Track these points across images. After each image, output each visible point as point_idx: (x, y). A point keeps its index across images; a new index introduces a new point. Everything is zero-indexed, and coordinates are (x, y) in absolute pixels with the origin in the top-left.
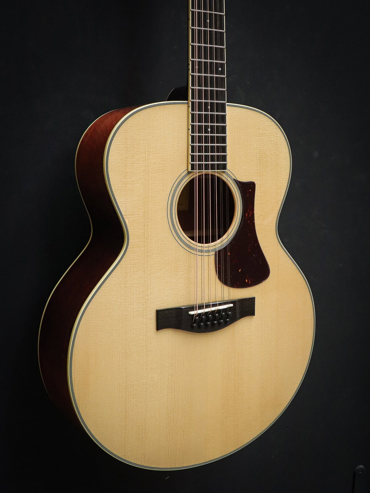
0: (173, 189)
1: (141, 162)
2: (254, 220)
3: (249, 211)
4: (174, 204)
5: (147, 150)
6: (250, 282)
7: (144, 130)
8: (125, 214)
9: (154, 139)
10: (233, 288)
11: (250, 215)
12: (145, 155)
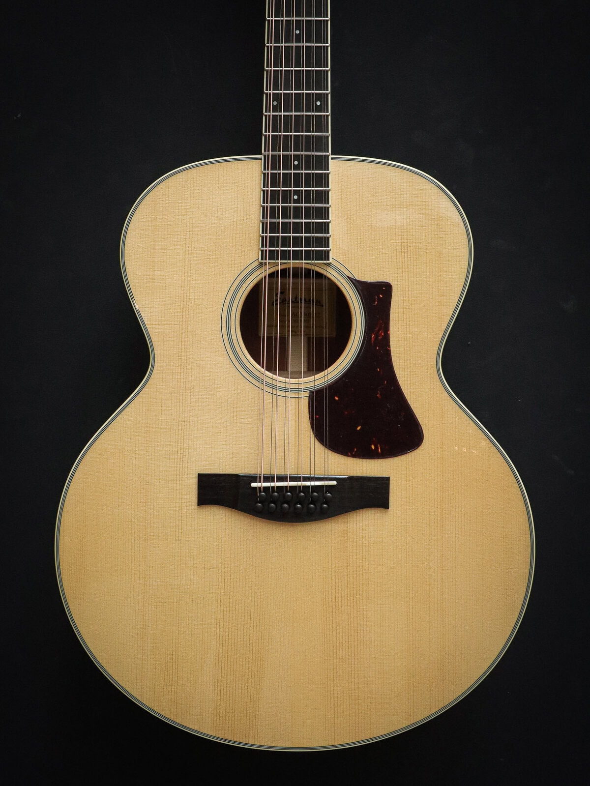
0: (233, 288)
1: (179, 247)
2: (389, 346)
3: (379, 331)
4: (234, 312)
5: (188, 230)
6: (379, 450)
7: (185, 200)
8: (149, 322)
9: (201, 213)
10: (346, 457)
11: (380, 338)
12: (184, 237)
